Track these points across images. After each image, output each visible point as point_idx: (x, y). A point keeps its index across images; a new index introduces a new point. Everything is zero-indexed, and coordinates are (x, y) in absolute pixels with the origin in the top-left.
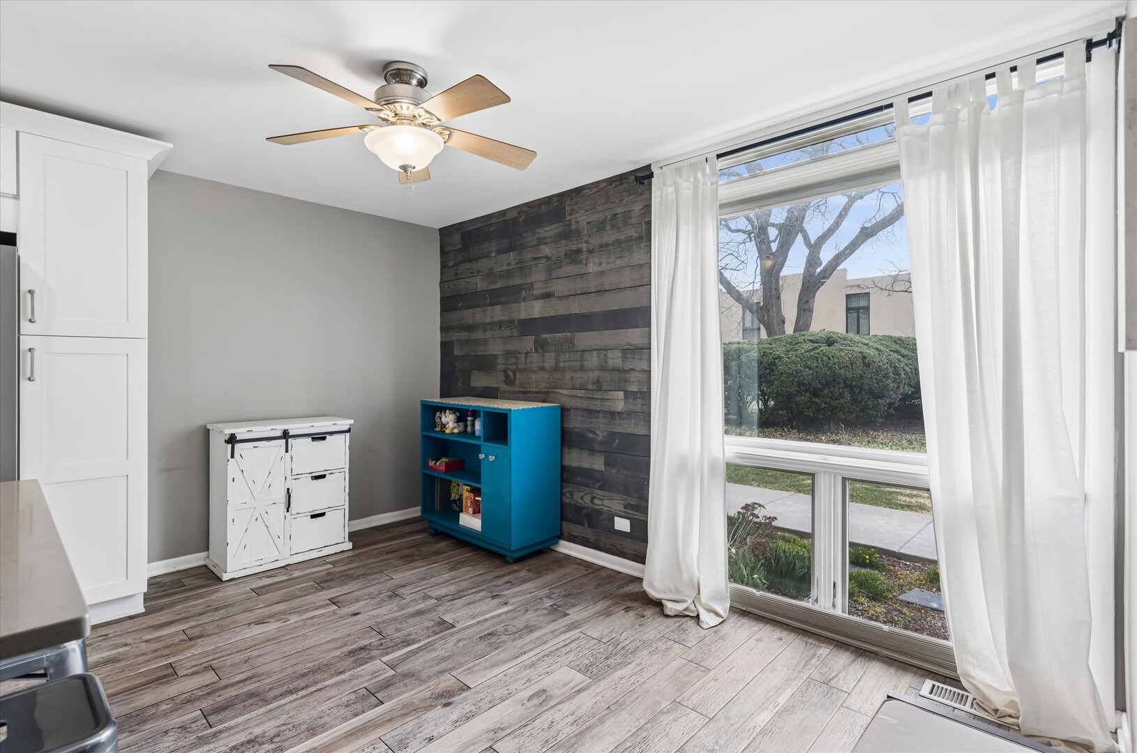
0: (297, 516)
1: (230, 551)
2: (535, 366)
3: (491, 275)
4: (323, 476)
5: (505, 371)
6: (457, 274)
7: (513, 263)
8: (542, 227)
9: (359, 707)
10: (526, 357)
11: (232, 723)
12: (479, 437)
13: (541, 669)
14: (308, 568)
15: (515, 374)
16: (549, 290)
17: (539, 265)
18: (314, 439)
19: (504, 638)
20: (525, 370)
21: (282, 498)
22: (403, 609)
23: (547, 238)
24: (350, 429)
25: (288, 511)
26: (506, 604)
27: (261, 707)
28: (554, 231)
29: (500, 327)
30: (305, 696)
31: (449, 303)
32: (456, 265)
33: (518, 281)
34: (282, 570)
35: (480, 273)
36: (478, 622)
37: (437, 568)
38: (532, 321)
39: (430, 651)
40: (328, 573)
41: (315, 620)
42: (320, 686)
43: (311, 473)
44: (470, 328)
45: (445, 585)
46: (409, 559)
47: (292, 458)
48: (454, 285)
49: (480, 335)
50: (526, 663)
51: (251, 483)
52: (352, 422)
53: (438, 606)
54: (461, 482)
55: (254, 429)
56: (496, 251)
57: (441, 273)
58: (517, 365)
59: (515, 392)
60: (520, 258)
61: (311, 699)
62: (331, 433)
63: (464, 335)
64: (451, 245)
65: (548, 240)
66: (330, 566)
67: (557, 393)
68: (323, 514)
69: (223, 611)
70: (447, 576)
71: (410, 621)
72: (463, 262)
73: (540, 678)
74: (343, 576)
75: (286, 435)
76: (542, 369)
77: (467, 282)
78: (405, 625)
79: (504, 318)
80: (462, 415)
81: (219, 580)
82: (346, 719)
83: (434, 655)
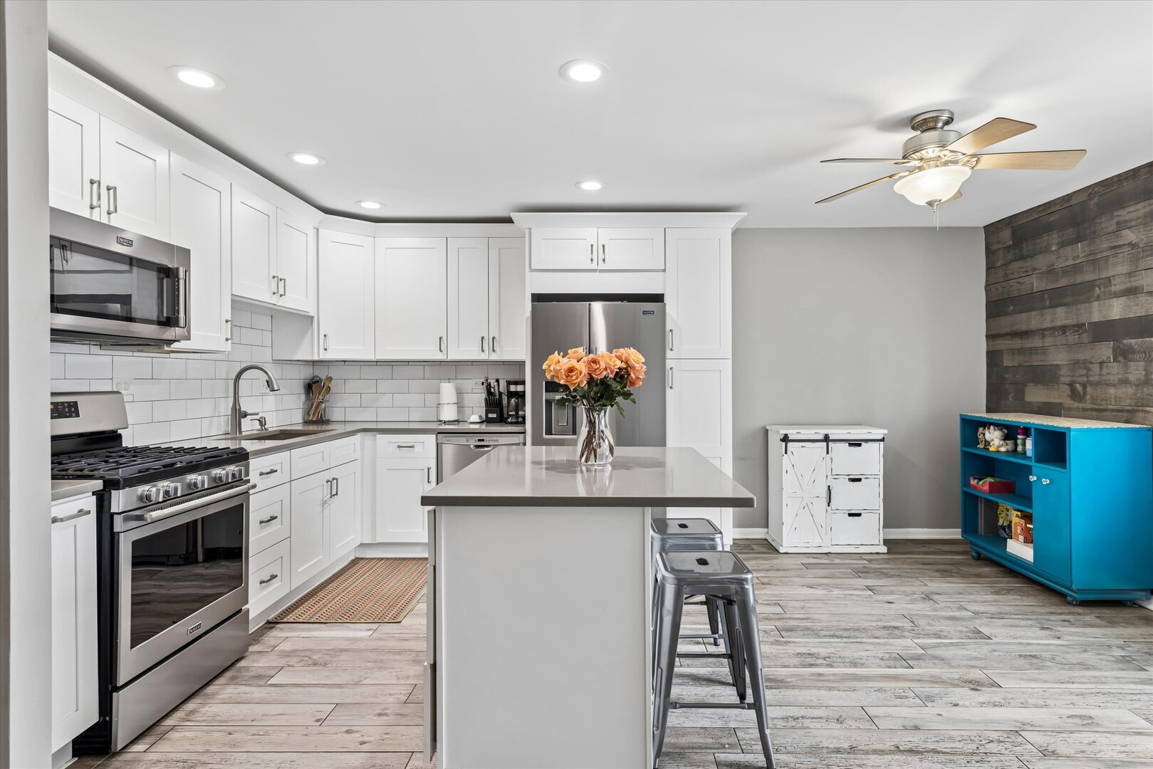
0: (836, 511)
1: (785, 529)
2: (1114, 378)
3: (1051, 272)
4: (859, 480)
5: (1071, 385)
6: (1006, 275)
7: (1081, 256)
8: (1124, 208)
9: (892, 663)
10: (1101, 368)
11: (797, 640)
12: (1030, 458)
13: (1091, 701)
14: (846, 559)
15: (1084, 387)
16: (1134, 284)
17: (1121, 255)
18: (850, 445)
19: (1048, 663)
20: (1099, 383)
21: (824, 493)
22: (936, 611)
23: (1131, 220)
24: (884, 438)
25: (829, 506)
26: (1059, 638)
27: (815, 638)
28: (1143, 211)
29: (1064, 332)
30: (848, 643)
31: (995, 308)
32: (1006, 264)
33: (1088, 277)
34: (825, 556)
35: (1037, 271)
36: (1020, 643)
37: (977, 588)
38: (1111, 324)
39: (961, 649)
40: (865, 567)
41: (854, 597)
42: (859, 640)
43: (849, 475)
44: (1023, 334)
45: (984, 604)
46: (945, 573)
47: (831, 459)
48: (1003, 287)
49: (1036, 342)
50: (1074, 690)
51: (799, 476)
52: (886, 431)
53: (975, 618)
54: (1009, 505)
55: (802, 431)
56: (1057, 244)
57: (987, 275)
58: (1088, 377)
59: (1084, 410)
60: (1092, 248)
61: (852, 645)
62: (867, 441)
63: (1017, 343)
64: (998, 243)
65: (1133, 223)
66: (865, 562)
67: (1147, 412)
68: (859, 515)
69: (782, 572)
70: (990, 597)
71: (942, 621)
72: (1015, 260)
73: (1088, 707)
74: (879, 572)
75: (826, 439)
76: (1125, 382)
77: (1019, 283)
78: (937, 623)
79: (1069, 322)
80: (1011, 433)
81: (777, 551)
82: (880, 666)
83: (966, 652)
